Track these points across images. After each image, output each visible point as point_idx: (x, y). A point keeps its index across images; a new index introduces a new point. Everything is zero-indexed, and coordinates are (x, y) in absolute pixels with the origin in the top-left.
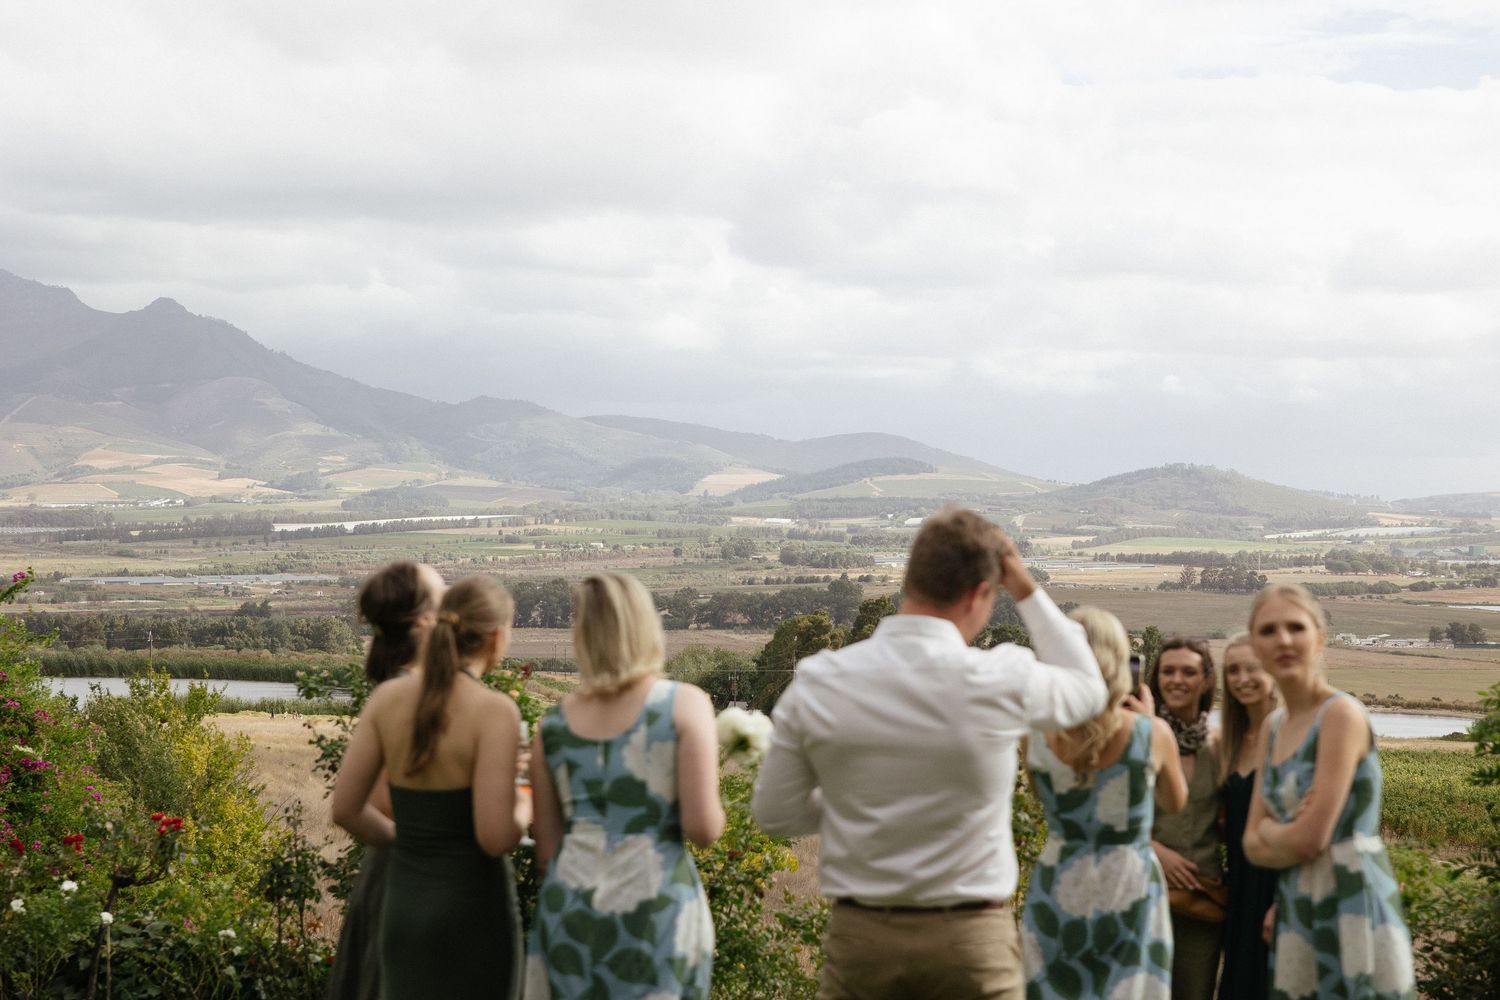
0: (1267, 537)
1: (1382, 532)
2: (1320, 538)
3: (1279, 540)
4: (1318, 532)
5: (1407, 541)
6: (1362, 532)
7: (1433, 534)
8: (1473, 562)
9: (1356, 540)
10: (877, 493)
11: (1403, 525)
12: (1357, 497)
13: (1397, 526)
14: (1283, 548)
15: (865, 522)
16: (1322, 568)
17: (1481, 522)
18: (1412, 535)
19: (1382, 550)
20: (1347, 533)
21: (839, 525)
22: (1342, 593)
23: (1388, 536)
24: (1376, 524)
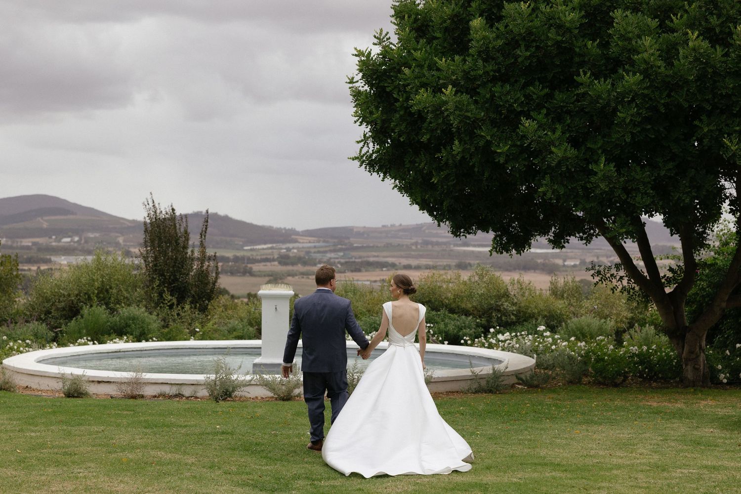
0: (246, 248)
1: (300, 245)
2: (272, 248)
3: (251, 250)
4: (270, 246)
5: (312, 250)
6: (291, 245)
7: (326, 247)
8: (347, 260)
9: (288, 249)
10: (45, 225)
11: (310, 242)
12: (285, 229)
13: (307, 243)
14: (254, 253)
15: (41, 240)
16: (276, 263)
17: (346, 241)
18: (315, 247)
19: (302, 254)
20: (284, 246)
21: (27, 242)
22: (289, 275)
23: (303, 248)
24: (296, 241)
